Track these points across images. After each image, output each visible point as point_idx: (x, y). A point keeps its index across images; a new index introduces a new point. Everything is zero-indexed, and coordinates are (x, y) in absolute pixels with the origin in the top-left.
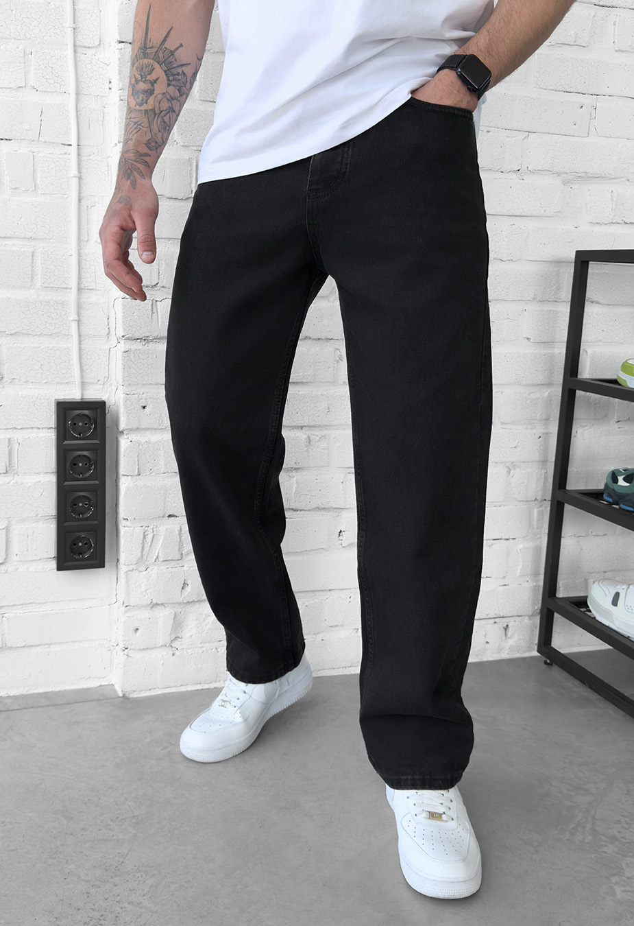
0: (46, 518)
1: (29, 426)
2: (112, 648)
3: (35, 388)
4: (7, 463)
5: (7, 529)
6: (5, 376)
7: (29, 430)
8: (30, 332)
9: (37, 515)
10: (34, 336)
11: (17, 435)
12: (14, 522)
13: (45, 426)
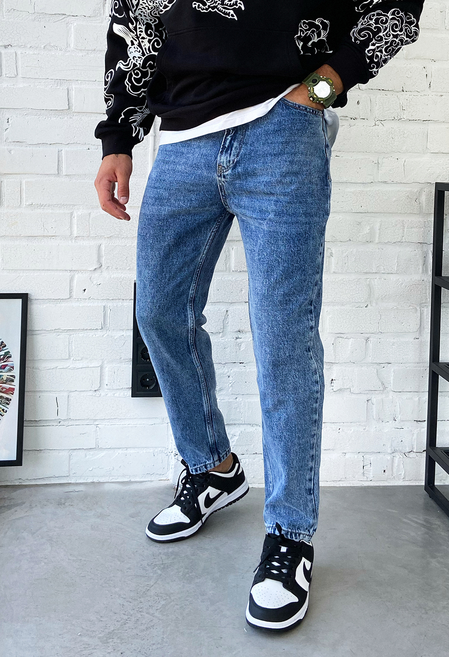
0: (127, 360)
1: (117, 298)
2: (169, 454)
3: (122, 273)
4: (103, 322)
5: (102, 367)
6: (103, 265)
7: (117, 301)
8: (120, 236)
9: (121, 358)
10: (122, 238)
11: (110, 304)
12: (106, 362)
13: (127, 298)
